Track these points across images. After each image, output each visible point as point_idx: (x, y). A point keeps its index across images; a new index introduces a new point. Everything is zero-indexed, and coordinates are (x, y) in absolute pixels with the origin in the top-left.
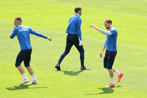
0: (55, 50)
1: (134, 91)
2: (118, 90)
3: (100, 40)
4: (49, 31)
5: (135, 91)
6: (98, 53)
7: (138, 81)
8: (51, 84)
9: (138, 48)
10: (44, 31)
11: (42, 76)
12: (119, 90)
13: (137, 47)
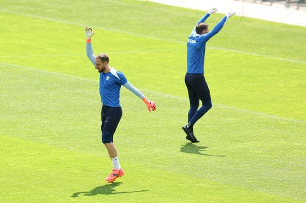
0: (86, 112)
1: (227, 187)
2: (198, 185)
3: (167, 95)
4: (75, 77)
5: (229, 187)
6: (163, 118)
7: (234, 169)
8: (77, 172)
9: (234, 110)
10: (65, 78)
11: (60, 158)
12: (200, 185)
13: (234, 108)
